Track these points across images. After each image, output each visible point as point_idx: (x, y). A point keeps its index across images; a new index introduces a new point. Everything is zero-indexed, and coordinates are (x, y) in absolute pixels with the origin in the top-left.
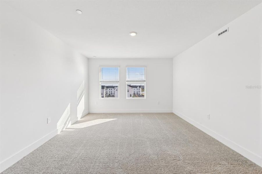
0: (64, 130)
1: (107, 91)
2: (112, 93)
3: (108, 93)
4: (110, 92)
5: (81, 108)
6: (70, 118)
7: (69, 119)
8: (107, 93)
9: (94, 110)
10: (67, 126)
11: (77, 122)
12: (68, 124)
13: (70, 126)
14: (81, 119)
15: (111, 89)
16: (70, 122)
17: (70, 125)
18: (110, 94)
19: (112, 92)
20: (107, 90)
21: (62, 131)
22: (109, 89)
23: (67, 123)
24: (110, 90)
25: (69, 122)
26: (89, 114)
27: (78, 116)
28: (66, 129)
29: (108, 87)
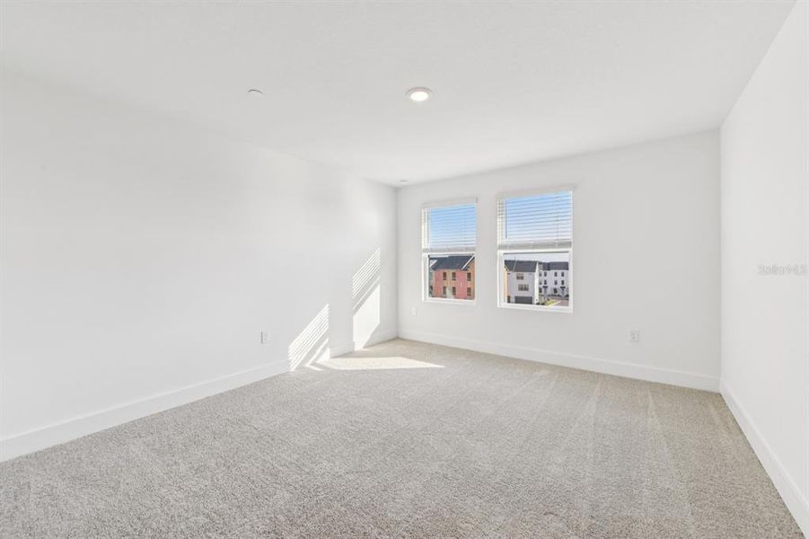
0: (307, 365)
1: (546, 278)
2: (563, 288)
3: (551, 285)
4: (556, 283)
5: (368, 320)
6: (327, 340)
7: (325, 343)
8: (546, 287)
9: (410, 332)
10: (318, 357)
11: (349, 354)
12: (320, 354)
13: (325, 358)
14: (365, 349)
15: (559, 272)
16: (328, 350)
17: (329, 357)
18: (555, 290)
19: (563, 282)
20: (545, 275)
21: (300, 368)
22: (553, 272)
23: (318, 351)
24: (556, 275)
25: (324, 349)
26: (397, 339)
27: (354, 340)
28: (312, 364)
29: (548, 267)
